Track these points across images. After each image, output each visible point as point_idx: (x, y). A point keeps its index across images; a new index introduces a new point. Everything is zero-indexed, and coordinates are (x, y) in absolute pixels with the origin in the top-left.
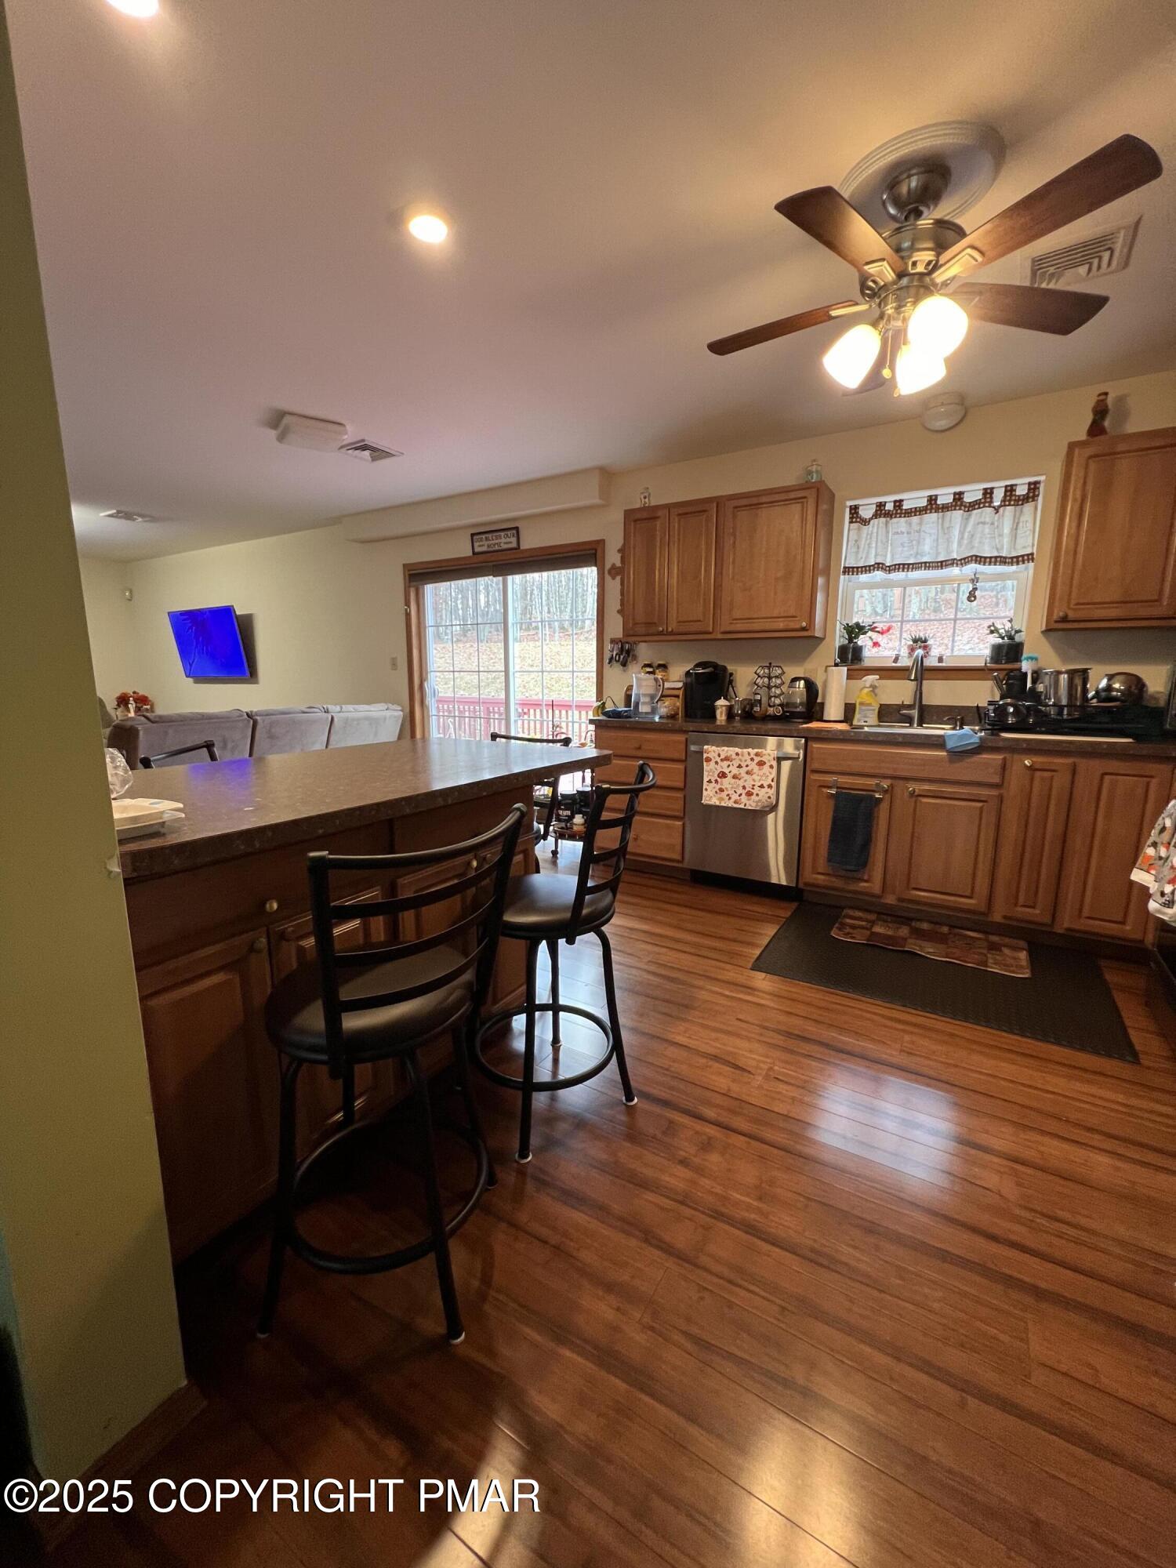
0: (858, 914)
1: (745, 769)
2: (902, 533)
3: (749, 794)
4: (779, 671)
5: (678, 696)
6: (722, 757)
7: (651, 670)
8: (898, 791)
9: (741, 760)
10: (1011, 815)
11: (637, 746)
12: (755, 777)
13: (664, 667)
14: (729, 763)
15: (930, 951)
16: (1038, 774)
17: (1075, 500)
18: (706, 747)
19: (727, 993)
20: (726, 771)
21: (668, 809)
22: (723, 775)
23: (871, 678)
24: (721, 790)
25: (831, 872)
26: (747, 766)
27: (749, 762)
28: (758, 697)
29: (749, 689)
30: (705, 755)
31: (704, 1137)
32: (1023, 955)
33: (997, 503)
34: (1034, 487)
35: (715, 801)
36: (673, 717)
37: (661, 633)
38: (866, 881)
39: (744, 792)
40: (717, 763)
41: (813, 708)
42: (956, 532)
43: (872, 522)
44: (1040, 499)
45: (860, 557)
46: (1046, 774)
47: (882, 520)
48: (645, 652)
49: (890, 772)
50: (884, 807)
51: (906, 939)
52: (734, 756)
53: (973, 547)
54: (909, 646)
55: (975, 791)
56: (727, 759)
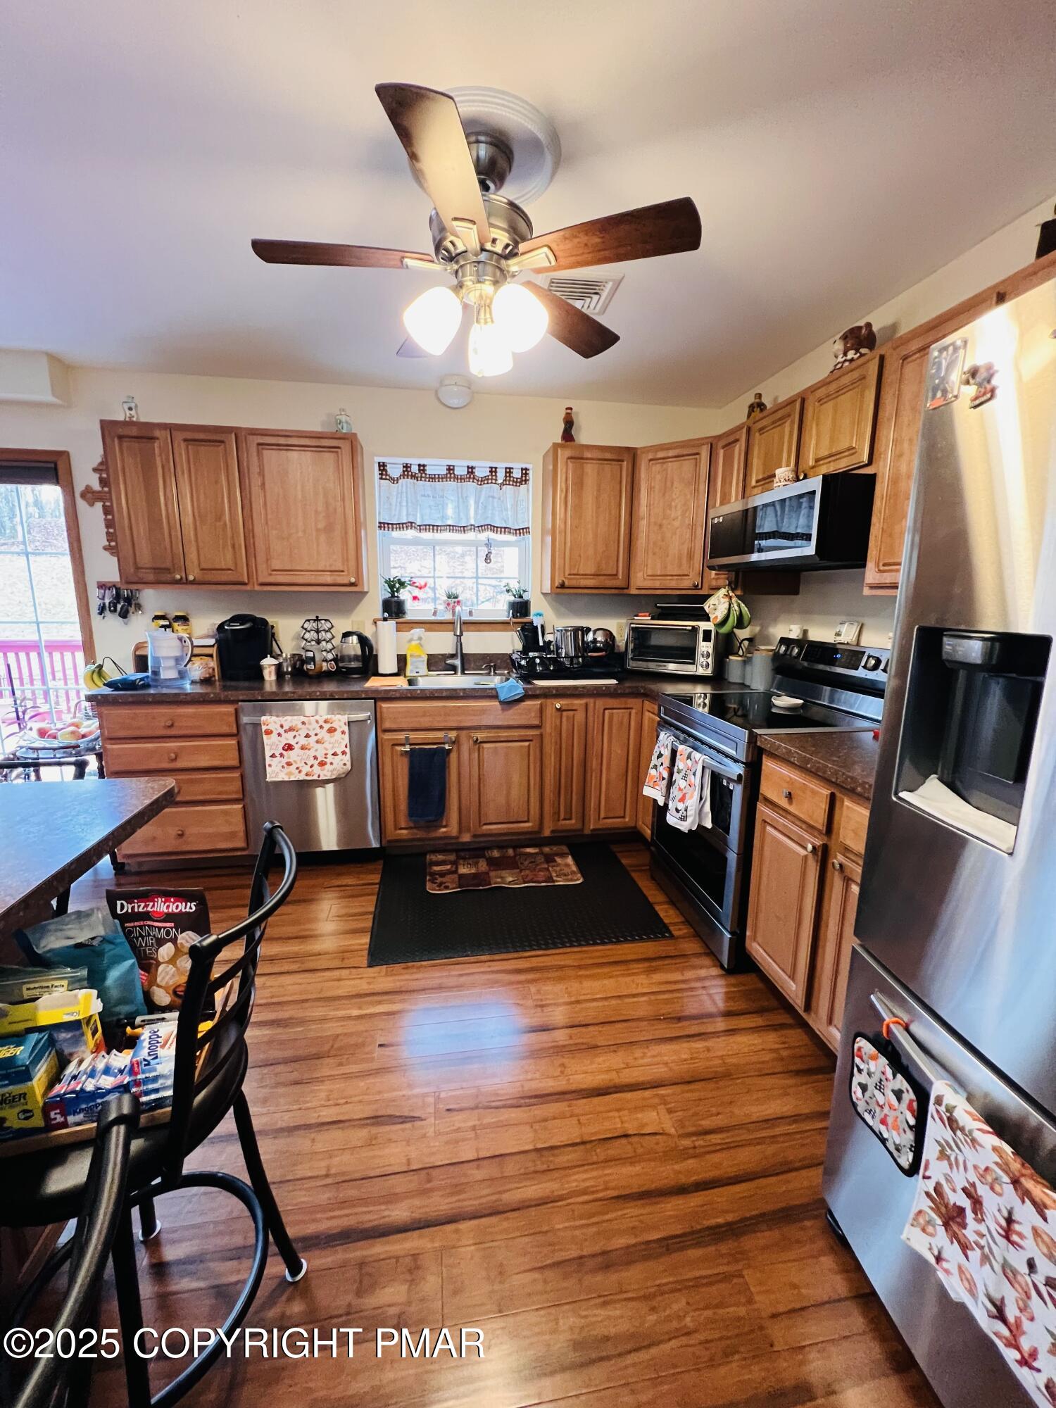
0: (440, 857)
1: (314, 738)
2: (428, 496)
3: (322, 764)
4: (328, 625)
5: (211, 656)
6: (286, 727)
7: (166, 623)
8: (464, 739)
9: (308, 729)
10: (550, 749)
11: (169, 723)
12: (326, 745)
13: (184, 619)
14: (294, 733)
15: (509, 879)
16: (565, 713)
17: (561, 491)
18: (263, 718)
19: (355, 1012)
20: (293, 742)
21: (220, 793)
22: (289, 747)
23: (417, 632)
24: (289, 764)
25: (412, 825)
26: (316, 735)
27: (318, 730)
28: (310, 654)
29: (294, 643)
30: (264, 728)
31: (408, 1260)
32: (570, 860)
33: (500, 481)
34: (525, 472)
35: (282, 776)
36: (206, 681)
37: (179, 582)
38: (445, 827)
39: (316, 763)
40: (279, 735)
41: (368, 662)
42: (472, 502)
43: (400, 481)
44: (530, 482)
45: (393, 513)
46: (571, 713)
47: (409, 480)
48: (152, 599)
49: (454, 724)
50: (453, 756)
51: (487, 873)
52: (300, 725)
53: (487, 518)
54: (445, 602)
55: (523, 732)
56: (291, 729)
